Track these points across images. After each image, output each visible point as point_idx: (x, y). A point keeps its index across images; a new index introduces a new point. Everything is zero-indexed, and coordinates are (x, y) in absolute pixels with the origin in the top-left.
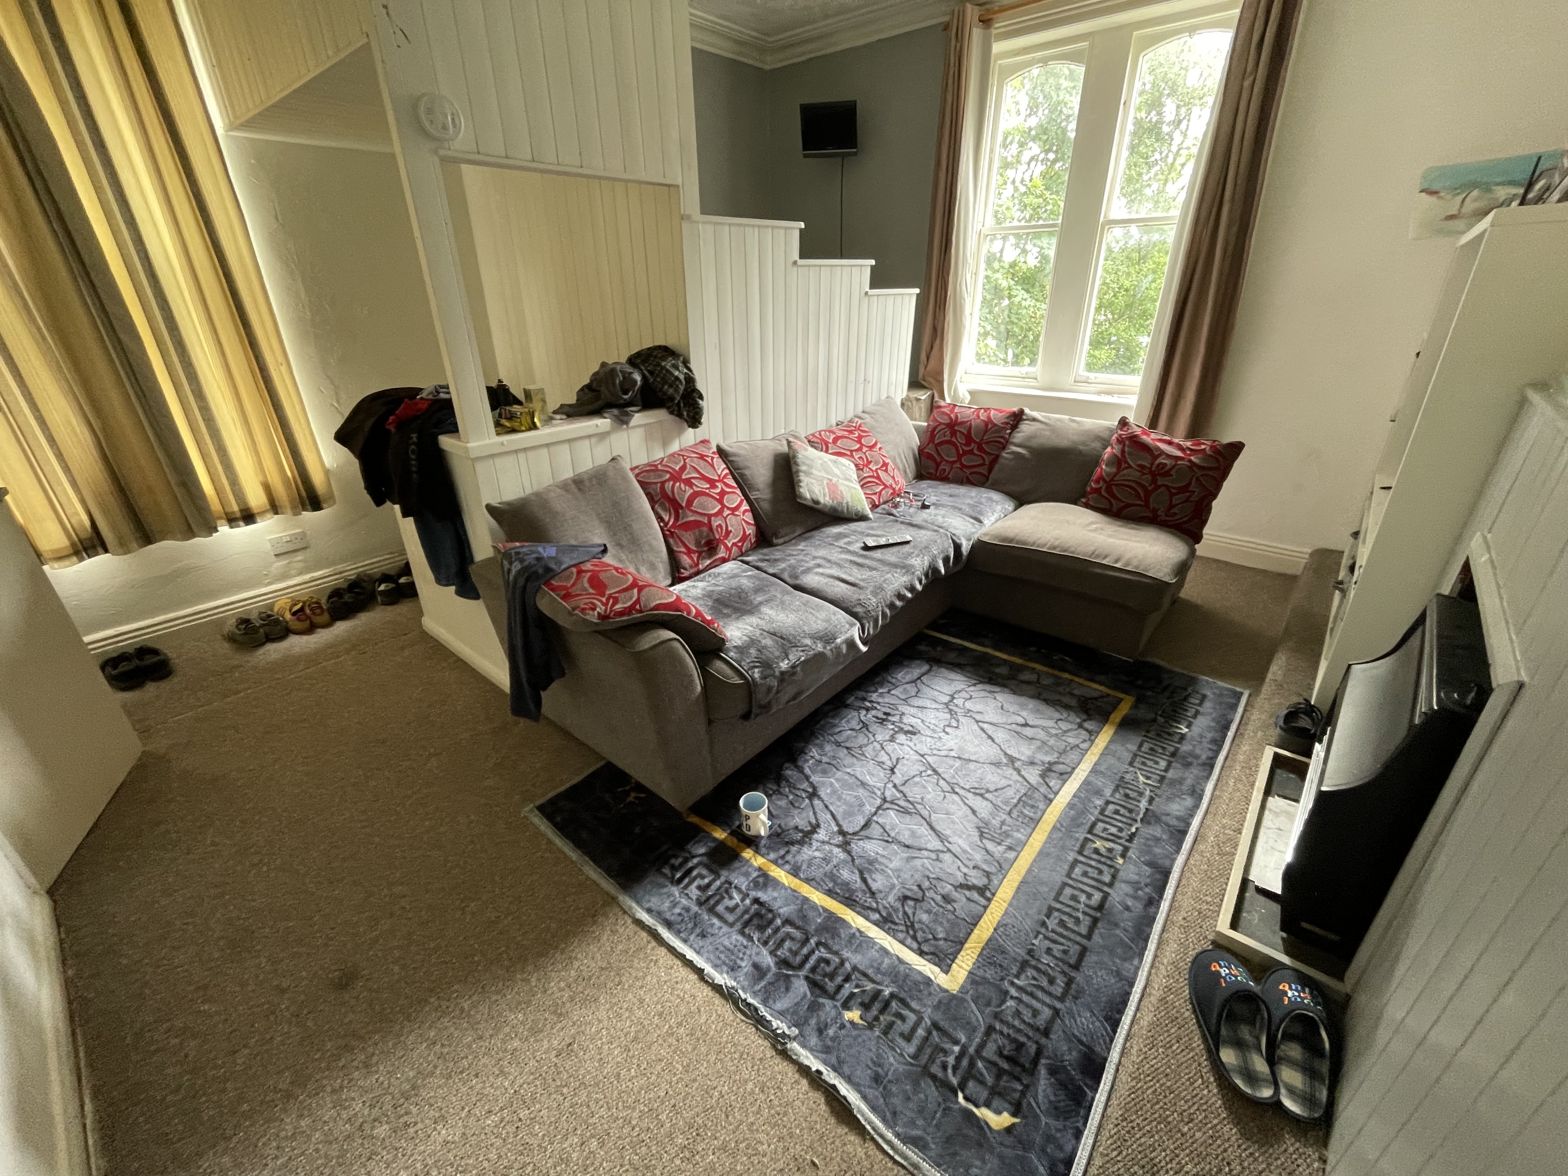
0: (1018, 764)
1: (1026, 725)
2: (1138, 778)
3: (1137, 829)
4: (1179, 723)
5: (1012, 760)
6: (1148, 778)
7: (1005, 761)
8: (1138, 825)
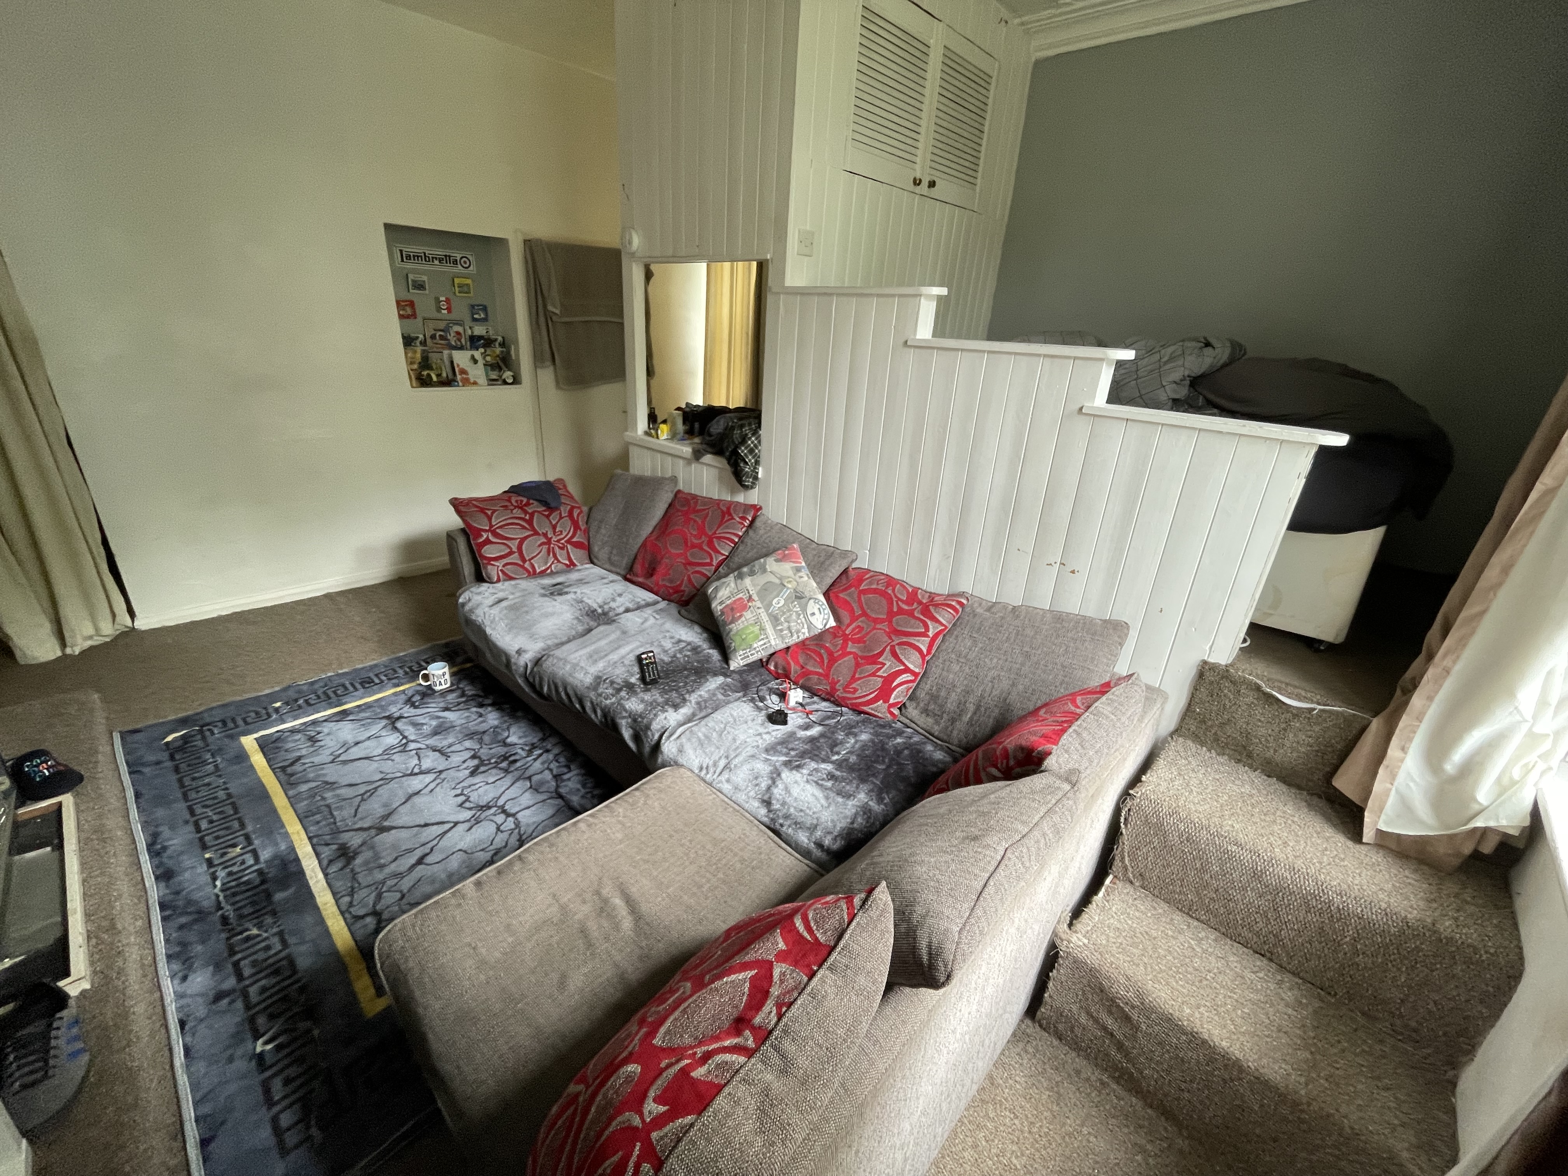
0: (373, 832)
1: (420, 861)
2: (259, 928)
3: (215, 886)
4: (278, 1048)
5: (382, 830)
6: (248, 939)
7: (386, 824)
8: (217, 891)
